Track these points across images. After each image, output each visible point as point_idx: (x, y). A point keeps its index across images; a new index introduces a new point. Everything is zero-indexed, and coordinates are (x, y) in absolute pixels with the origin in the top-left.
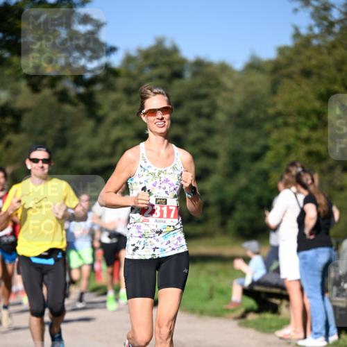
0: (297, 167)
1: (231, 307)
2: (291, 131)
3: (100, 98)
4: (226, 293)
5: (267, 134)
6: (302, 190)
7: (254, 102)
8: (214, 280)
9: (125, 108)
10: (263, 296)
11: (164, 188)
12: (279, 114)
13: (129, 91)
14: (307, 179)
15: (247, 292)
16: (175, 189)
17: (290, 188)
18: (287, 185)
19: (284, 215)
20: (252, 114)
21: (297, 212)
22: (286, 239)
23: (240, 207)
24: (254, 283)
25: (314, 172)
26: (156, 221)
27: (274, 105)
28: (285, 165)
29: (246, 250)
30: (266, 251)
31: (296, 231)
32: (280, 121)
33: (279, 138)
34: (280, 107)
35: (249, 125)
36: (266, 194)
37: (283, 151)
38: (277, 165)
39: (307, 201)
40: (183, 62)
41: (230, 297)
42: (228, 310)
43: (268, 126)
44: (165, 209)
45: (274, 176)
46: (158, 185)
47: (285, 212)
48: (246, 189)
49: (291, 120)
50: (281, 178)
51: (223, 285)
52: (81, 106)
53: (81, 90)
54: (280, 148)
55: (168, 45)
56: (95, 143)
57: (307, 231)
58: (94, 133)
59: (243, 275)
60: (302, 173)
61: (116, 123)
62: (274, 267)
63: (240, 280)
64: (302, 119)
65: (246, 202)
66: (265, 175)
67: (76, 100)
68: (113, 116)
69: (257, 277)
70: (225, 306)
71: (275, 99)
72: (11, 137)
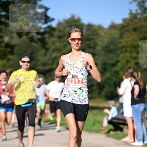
0: (131, 69)
1: (103, 129)
2: (128, 54)
3: (47, 40)
4: (101, 123)
5: (118, 56)
6: (133, 79)
7: (113, 41)
8: (96, 118)
9: (58, 44)
10: (116, 124)
11: (76, 71)
12: (123, 47)
13: (60, 37)
14: (135, 74)
15: (110, 122)
16: (81, 71)
17: (128, 78)
18: (127, 77)
19: (125, 90)
20: (112, 47)
21: (131, 89)
22: (126, 100)
23: (107, 86)
24: (112, 119)
25: (139, 72)
26: (73, 86)
27: (121, 43)
28: (126, 68)
29: (109, 104)
30: (118, 105)
31: (130, 96)
32: (124, 50)
33: (123, 57)
34: (124, 44)
35: (110, 51)
36: (118, 81)
37: (125, 62)
38: (122, 69)
39: (135, 84)
40: (82, 25)
41: (102, 124)
42: (101, 130)
43: (118, 52)
44: (77, 80)
45: (121, 73)
46: (73, 69)
47: (126, 88)
48: (109, 79)
49: (128, 49)
50: (124, 74)
51: (99, 119)
52: (40, 43)
53: (40, 37)
54: (124, 61)
55: (76, 17)
56: (45, 59)
57: (135, 97)
58: (45, 55)
59: (108, 115)
60: (133, 72)
61: (54, 50)
62: (121, 111)
63: (107, 117)
64: (133, 49)
65: (109, 84)
66: (117, 73)
67: (37, 41)
68: (53, 47)
69: (114, 116)
70: (101, 128)
71: (122, 40)
72: (10, 56)
